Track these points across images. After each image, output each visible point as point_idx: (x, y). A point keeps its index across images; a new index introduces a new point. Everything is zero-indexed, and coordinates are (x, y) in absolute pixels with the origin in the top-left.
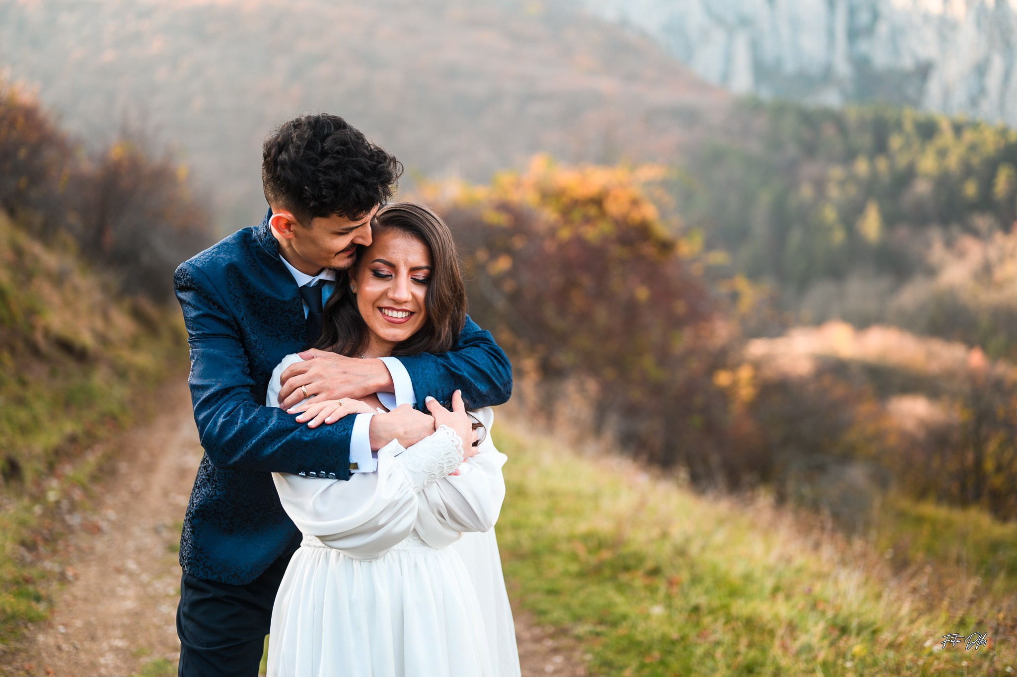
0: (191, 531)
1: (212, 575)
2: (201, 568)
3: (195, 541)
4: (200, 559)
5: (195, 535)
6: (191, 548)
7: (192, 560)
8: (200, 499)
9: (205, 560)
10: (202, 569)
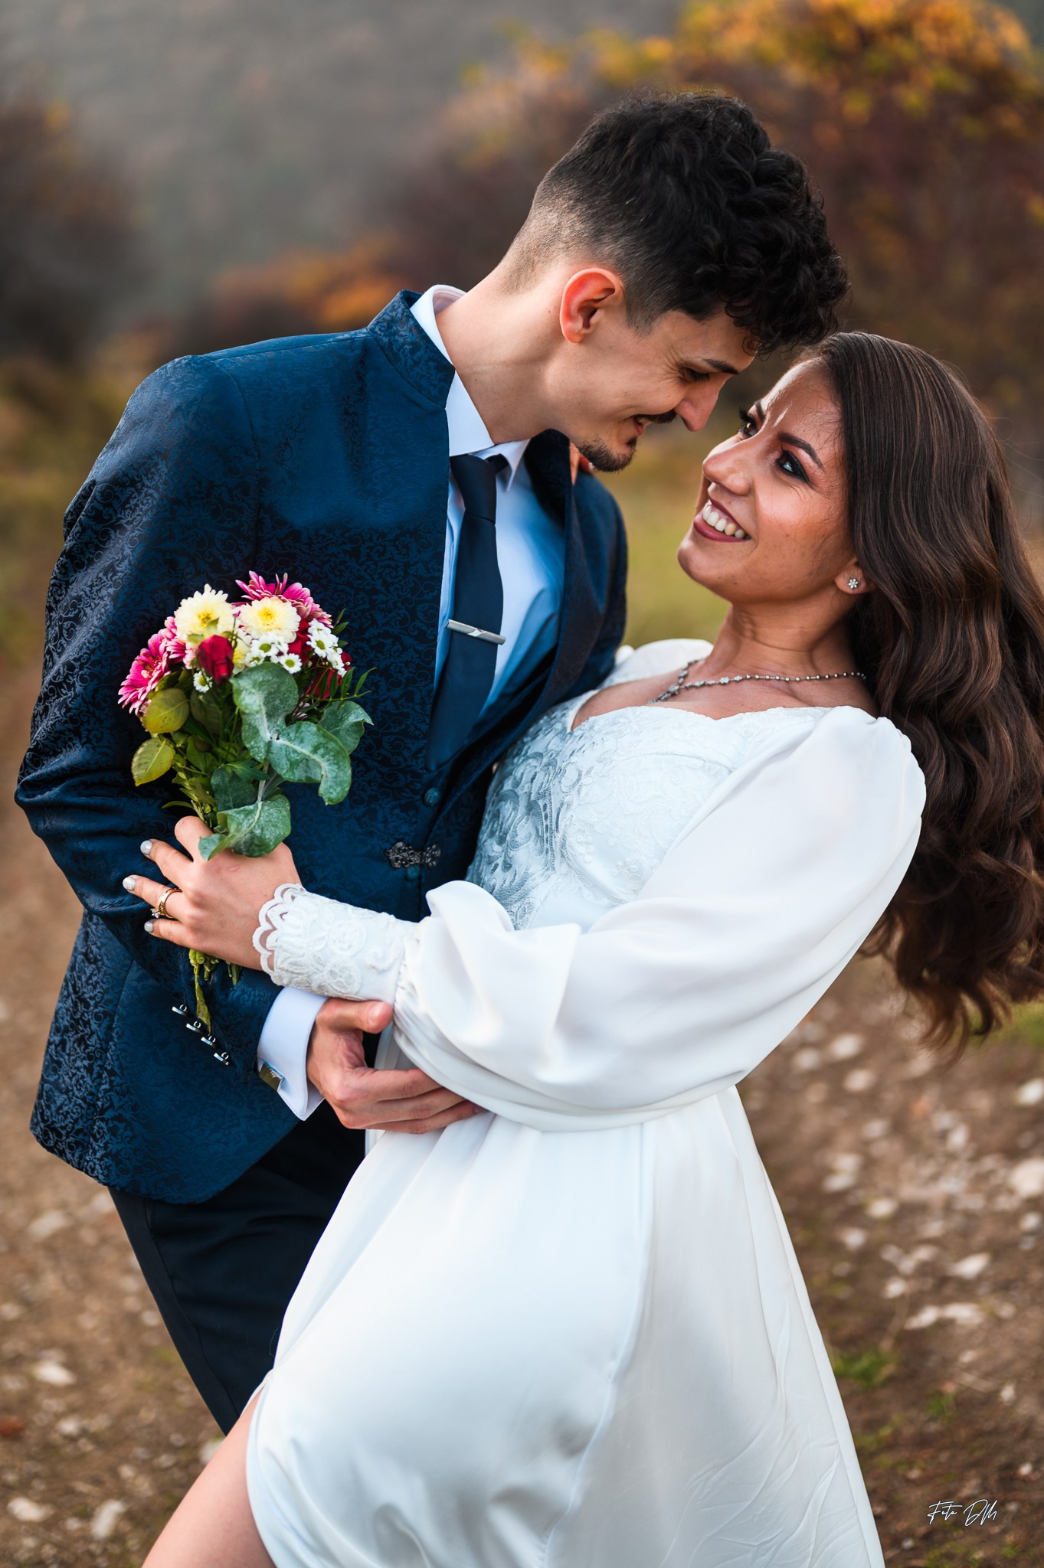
0: (85, 1067)
1: (118, 1176)
2: (98, 1155)
3: (93, 1090)
4: (99, 1133)
5: (95, 1076)
6: (82, 1108)
7: (85, 1135)
8: (105, 986)
9: (107, 1137)
10: (100, 1160)
